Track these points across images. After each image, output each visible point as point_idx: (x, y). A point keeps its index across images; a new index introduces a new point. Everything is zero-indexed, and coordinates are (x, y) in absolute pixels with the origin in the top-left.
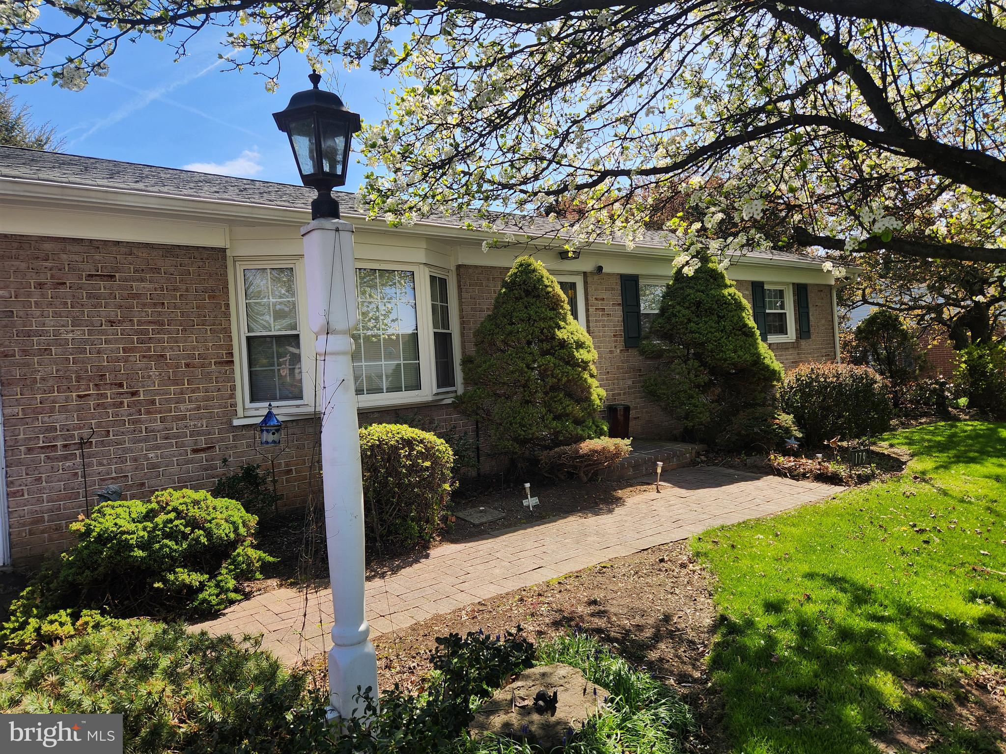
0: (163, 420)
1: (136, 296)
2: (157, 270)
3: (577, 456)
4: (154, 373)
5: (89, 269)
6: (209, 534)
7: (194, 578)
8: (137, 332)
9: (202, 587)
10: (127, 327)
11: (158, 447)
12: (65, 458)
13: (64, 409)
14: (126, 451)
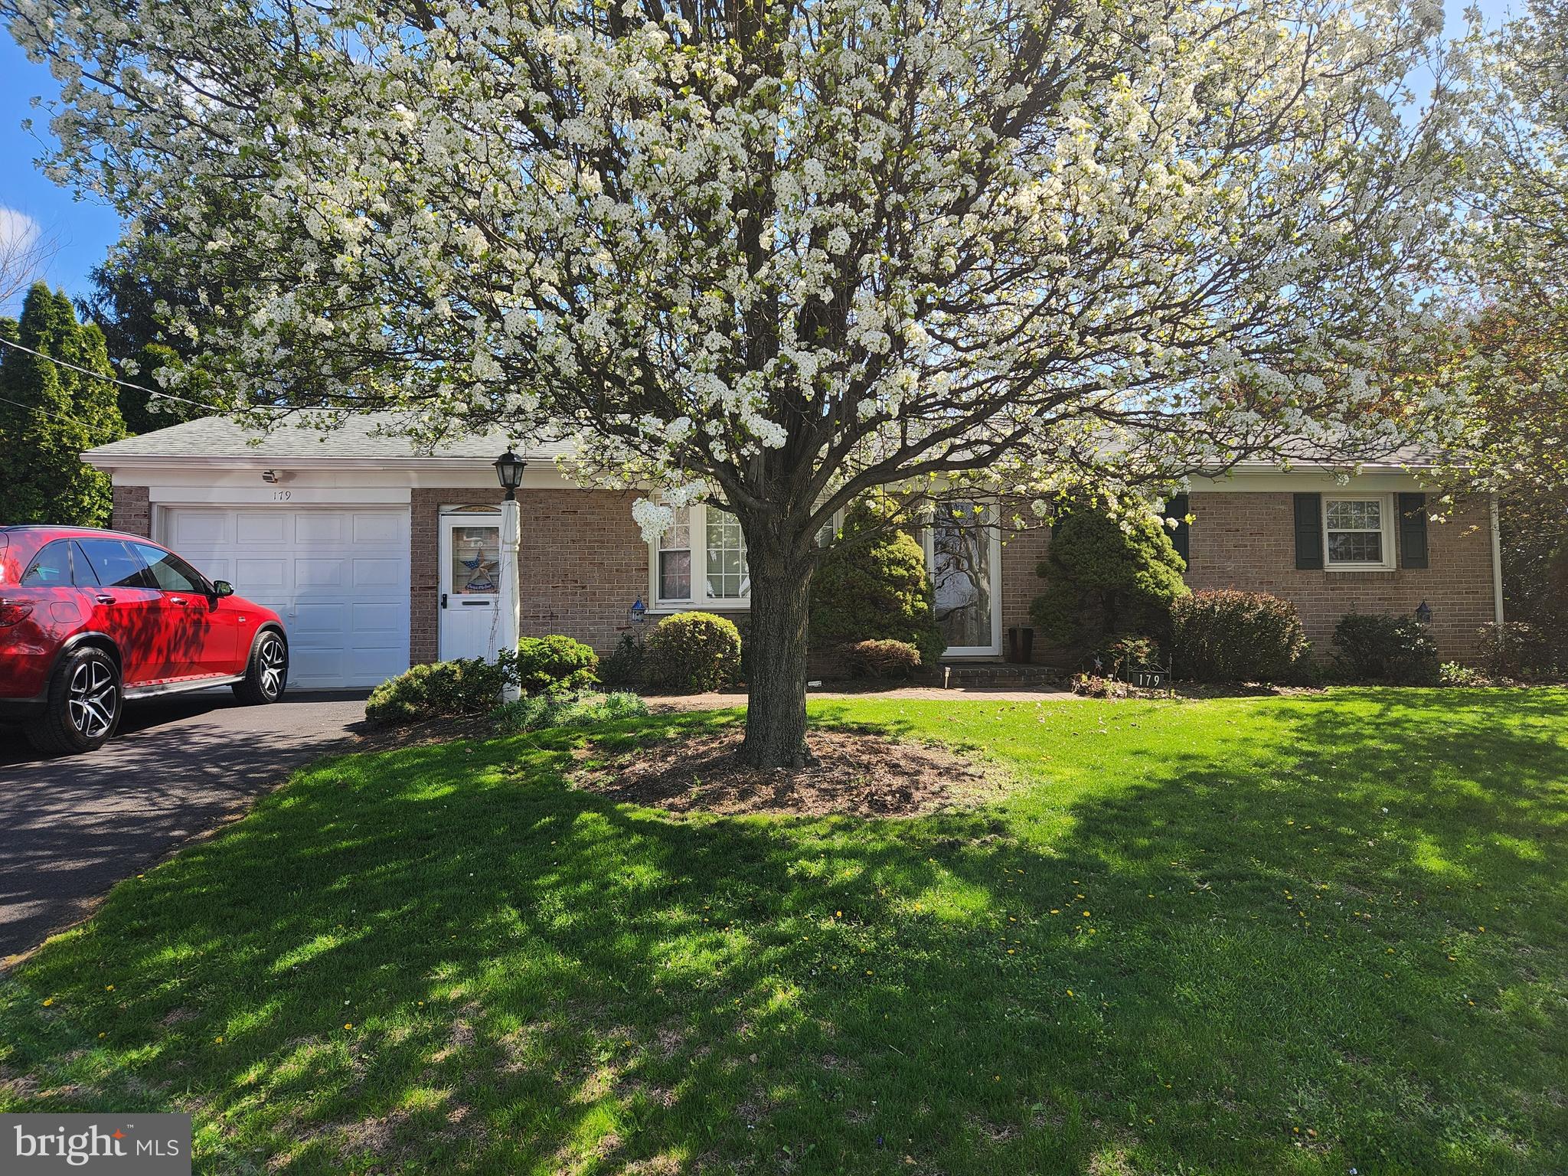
0: (600, 606)
1: (590, 524)
2: (602, 507)
3: (853, 651)
4: (596, 575)
5: (563, 507)
6: (561, 659)
7: (548, 677)
8: (588, 548)
9: (551, 682)
10: (582, 543)
11: (595, 624)
12: (544, 624)
13: (545, 594)
14: (577, 624)
